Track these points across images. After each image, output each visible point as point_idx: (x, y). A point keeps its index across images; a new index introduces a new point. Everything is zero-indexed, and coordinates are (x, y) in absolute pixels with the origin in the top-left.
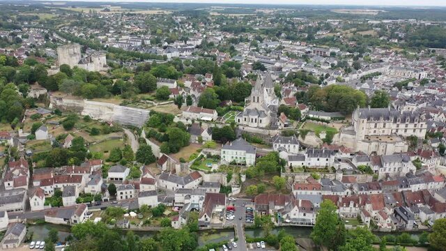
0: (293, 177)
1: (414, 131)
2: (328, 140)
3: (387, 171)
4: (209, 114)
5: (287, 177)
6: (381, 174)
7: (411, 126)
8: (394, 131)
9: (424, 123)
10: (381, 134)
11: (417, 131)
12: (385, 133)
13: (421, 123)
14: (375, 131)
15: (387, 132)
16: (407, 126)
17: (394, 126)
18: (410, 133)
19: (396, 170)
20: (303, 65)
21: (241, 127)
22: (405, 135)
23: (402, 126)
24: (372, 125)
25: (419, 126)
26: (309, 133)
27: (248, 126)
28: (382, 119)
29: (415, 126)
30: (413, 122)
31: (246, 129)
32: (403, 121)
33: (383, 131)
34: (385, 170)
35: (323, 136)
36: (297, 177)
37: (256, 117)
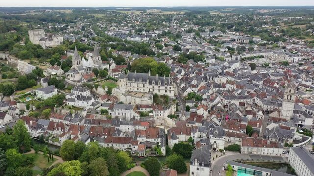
0: (61, 111)
1: (166, 92)
2: (109, 93)
3: (117, 115)
4: (56, 71)
5: (57, 110)
6: (113, 116)
7: (163, 88)
8: (151, 90)
9: (172, 86)
10: (142, 91)
11: (168, 92)
12: (145, 92)
13: (169, 86)
14: (138, 89)
15: (147, 91)
16: (160, 87)
17: (151, 87)
18: (163, 93)
19: (124, 115)
20: (206, 48)
21: (66, 79)
22: (159, 94)
23: (156, 87)
24: (135, 85)
25: (168, 88)
26: (99, 87)
27: (69, 79)
28: (140, 80)
29: (166, 88)
30: (164, 85)
31: (68, 81)
32: (156, 83)
33: (144, 90)
34: (115, 114)
35: (106, 89)
36: (63, 111)
37: (72, 73)
